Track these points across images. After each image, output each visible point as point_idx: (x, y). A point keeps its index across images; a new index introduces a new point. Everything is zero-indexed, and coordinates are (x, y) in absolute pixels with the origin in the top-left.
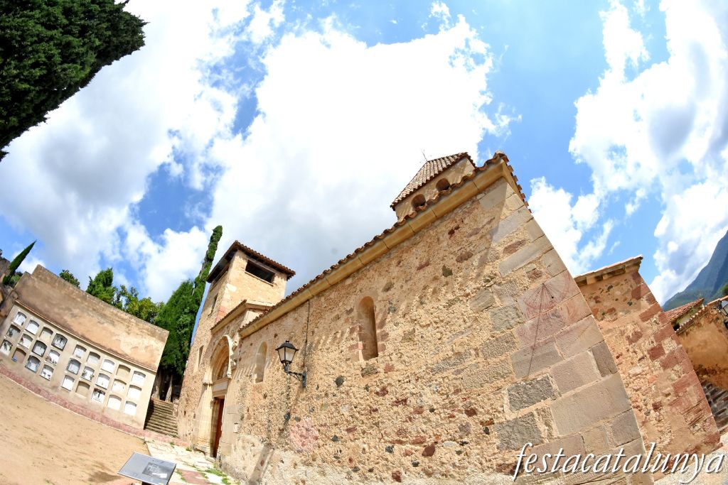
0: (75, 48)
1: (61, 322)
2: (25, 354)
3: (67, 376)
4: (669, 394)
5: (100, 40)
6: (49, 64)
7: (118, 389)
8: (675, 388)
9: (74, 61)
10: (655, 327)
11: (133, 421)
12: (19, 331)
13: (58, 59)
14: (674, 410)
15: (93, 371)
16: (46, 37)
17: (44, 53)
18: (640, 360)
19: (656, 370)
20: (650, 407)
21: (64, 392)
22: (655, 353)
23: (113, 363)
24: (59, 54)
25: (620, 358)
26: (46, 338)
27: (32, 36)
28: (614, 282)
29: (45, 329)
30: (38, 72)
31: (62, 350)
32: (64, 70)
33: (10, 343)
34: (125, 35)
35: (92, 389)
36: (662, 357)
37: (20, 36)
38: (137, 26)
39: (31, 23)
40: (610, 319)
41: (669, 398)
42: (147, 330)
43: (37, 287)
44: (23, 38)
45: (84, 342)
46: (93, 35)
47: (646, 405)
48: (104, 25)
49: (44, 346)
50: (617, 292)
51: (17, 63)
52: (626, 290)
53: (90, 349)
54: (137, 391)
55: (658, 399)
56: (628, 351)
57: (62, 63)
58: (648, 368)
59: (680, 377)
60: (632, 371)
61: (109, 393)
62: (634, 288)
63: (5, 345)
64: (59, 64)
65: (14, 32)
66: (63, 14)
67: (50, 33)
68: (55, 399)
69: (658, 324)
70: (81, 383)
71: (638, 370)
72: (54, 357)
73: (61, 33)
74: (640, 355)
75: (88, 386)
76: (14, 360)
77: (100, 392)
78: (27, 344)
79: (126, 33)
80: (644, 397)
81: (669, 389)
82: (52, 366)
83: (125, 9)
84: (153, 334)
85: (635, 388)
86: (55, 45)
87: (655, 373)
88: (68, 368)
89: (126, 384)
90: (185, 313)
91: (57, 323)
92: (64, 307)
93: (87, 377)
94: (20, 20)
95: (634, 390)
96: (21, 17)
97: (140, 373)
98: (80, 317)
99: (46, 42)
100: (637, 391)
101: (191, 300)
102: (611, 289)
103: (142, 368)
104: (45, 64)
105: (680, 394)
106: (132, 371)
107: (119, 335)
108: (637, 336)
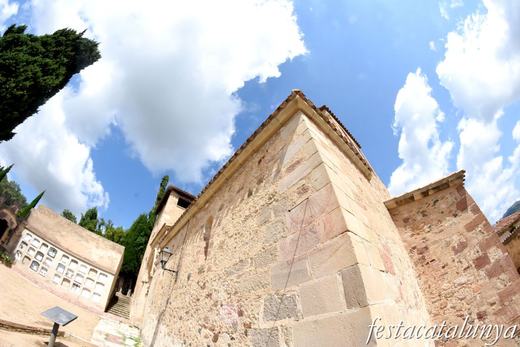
0: (50, 66)
1: (54, 239)
2: (30, 259)
3: (56, 275)
4: (494, 303)
5: (67, 58)
6: (35, 78)
7: (89, 284)
8: (500, 297)
9: (51, 74)
10: (480, 237)
11: (97, 306)
12: (27, 245)
13: (40, 74)
14: (499, 319)
15: (73, 272)
16: (32, 61)
17: (31, 71)
18: (465, 269)
19: (481, 279)
20: (474, 316)
21: (53, 285)
22: (481, 262)
23: (86, 267)
24: (41, 71)
25: (446, 268)
26: (44, 250)
27: (23, 62)
28: (439, 196)
29: (44, 244)
30: (28, 84)
31: (54, 258)
32: (45, 80)
33: (21, 253)
34: (84, 53)
35: (71, 283)
36: (487, 266)
37: (15, 63)
38: (93, 46)
39: (21, 54)
40: (436, 231)
41: (494, 307)
42: (110, 246)
43: (40, 217)
44: (17, 64)
45: (68, 253)
46: (62, 56)
47: (470, 314)
48: (69, 49)
49: (42, 255)
50: (443, 206)
51: (15, 79)
52: (451, 203)
53: (71, 258)
54: (102, 286)
55: (483, 309)
56: (453, 261)
57: (43, 76)
58: (473, 277)
59: (505, 286)
60: (457, 281)
61: (82, 286)
62: (459, 200)
63: (18, 254)
64: (42, 77)
65: (11, 61)
66: (42, 46)
67: (34, 59)
68: (47, 288)
69: (483, 233)
70: (65, 280)
71: (463, 279)
72: (48, 262)
73: (41, 57)
74: (465, 265)
75: (69, 281)
76: (23, 263)
77: (77, 286)
78: (32, 254)
79: (85, 52)
80: (468, 306)
81: (495, 298)
82: (46, 267)
83: (83, 37)
84: (114, 249)
85: (460, 297)
86: (38, 65)
87: (480, 282)
88: (57, 269)
89: (94, 281)
90: (141, 236)
91: (51, 240)
92: (56, 230)
93: (69, 276)
94: (14, 54)
95: (459, 299)
96: (15, 52)
97: (104, 275)
98: (66, 236)
99: (33, 64)
100: (461, 300)
101: (145, 227)
102: (437, 204)
103: (105, 271)
104: (32, 78)
105: (506, 303)
106: (99, 273)
107: (91, 249)
108: (463, 246)
